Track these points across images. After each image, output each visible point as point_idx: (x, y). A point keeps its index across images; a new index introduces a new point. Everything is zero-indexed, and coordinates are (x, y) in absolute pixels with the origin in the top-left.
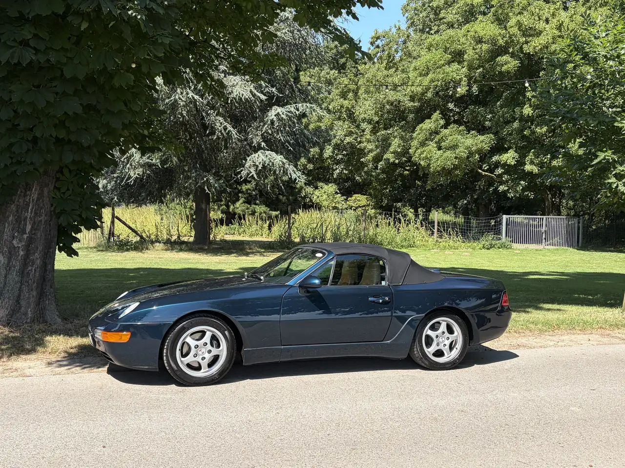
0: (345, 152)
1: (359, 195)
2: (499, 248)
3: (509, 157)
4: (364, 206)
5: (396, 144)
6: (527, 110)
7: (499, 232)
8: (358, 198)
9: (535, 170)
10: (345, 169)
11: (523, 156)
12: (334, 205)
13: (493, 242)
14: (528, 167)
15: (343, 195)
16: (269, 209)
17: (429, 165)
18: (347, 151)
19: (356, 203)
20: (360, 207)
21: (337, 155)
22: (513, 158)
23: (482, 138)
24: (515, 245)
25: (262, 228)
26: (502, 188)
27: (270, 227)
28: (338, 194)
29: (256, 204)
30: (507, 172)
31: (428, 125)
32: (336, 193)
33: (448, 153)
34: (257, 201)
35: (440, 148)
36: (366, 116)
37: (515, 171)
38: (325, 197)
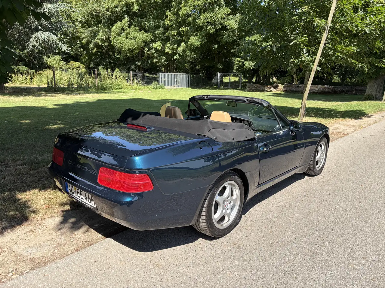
0: (68, 37)
1: (74, 62)
2: (159, 88)
3: (158, 45)
4: (77, 68)
5: (101, 35)
6: (167, 22)
7: (158, 81)
8: (73, 64)
9: (170, 52)
10: (69, 47)
11: (164, 45)
12: (60, 66)
13: (157, 86)
14: (167, 50)
15: (64, 61)
16: (28, 68)
17: (122, 47)
18: (70, 37)
19: (72, 66)
20: (75, 68)
21: (63, 39)
22: (160, 46)
23: (147, 34)
24: (166, 87)
25: (26, 78)
26: (155, 60)
27: (31, 78)
28: (62, 61)
29: (19, 66)
30: (156, 52)
31: (119, 24)
32: (61, 60)
33: (132, 41)
34: (20, 64)
35: (127, 38)
36: (77, 18)
37: (161, 52)
38: (55, 62)
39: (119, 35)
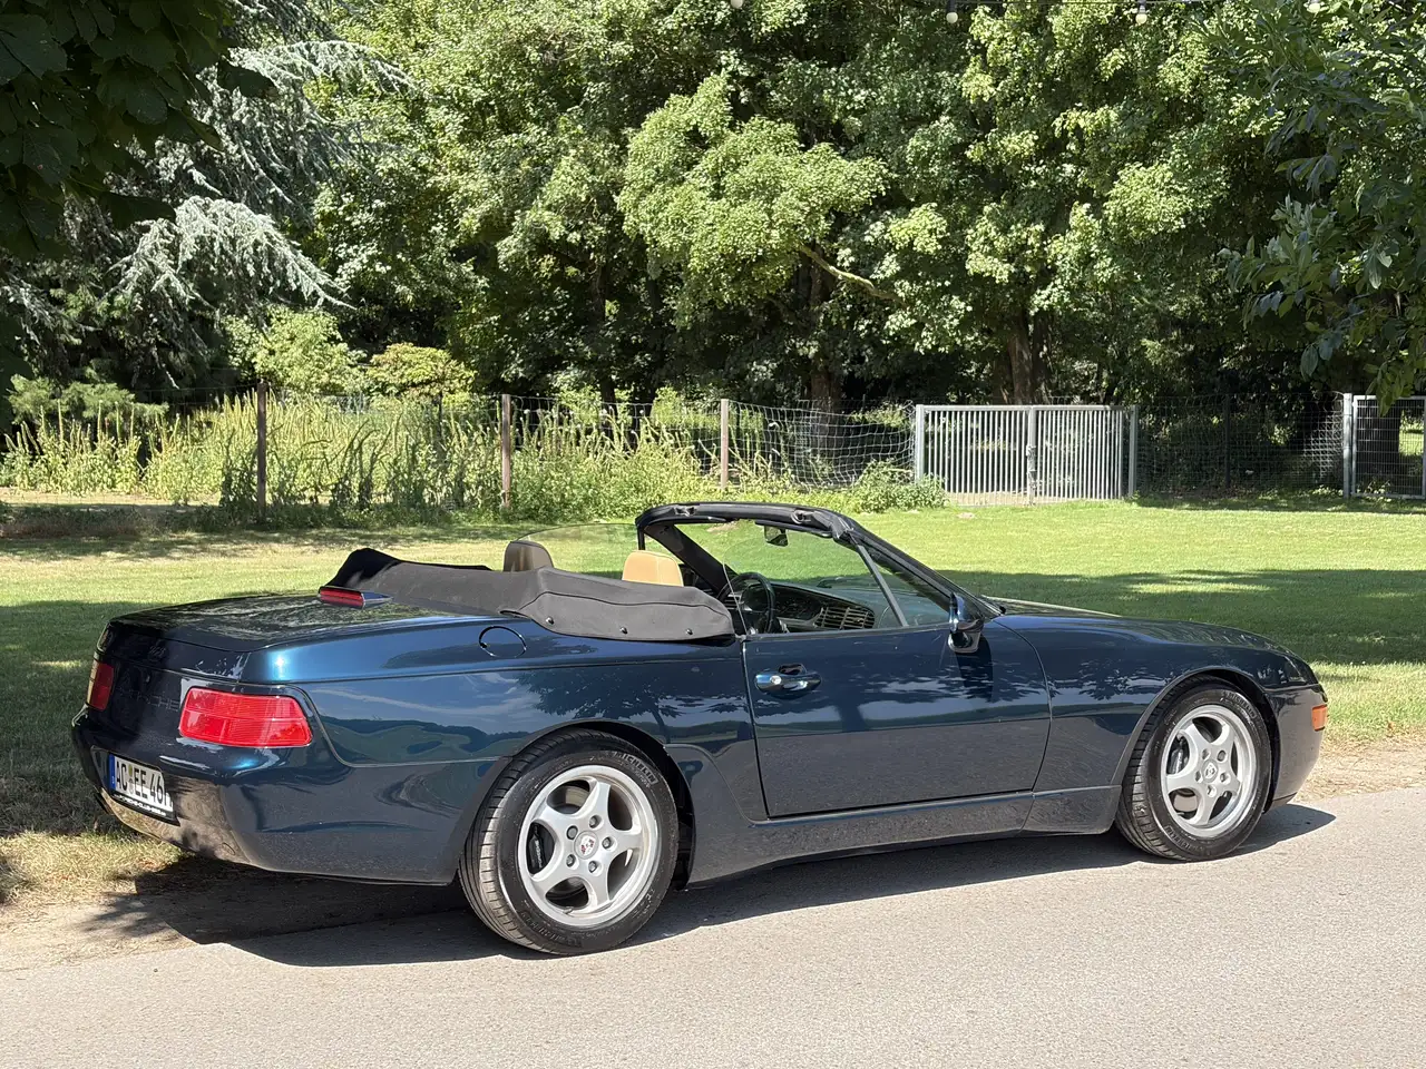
0: (379, 203)
1: (408, 347)
2: (909, 506)
3: (920, 227)
4: (428, 382)
5: (566, 180)
6: (977, 84)
7: (904, 459)
8: (406, 357)
9: (1002, 272)
10: (379, 258)
11: (957, 226)
12: (325, 379)
13: (895, 489)
14: (977, 263)
15: (353, 346)
16: (132, 396)
17: (686, 246)
18: (389, 198)
19: (398, 373)
20: (414, 385)
21: (350, 210)
22: (931, 232)
23: (850, 167)
24: (953, 498)
25: (112, 456)
26: (898, 321)
27: (143, 456)
28: (338, 342)
29: (84, 380)
30: (907, 272)
31: (679, 112)
32: (332, 340)
33: (750, 211)
34: (89, 370)
35: (717, 193)
36: (442, 81)
37: (945, 268)
38: (296, 352)
39: (671, 176)
